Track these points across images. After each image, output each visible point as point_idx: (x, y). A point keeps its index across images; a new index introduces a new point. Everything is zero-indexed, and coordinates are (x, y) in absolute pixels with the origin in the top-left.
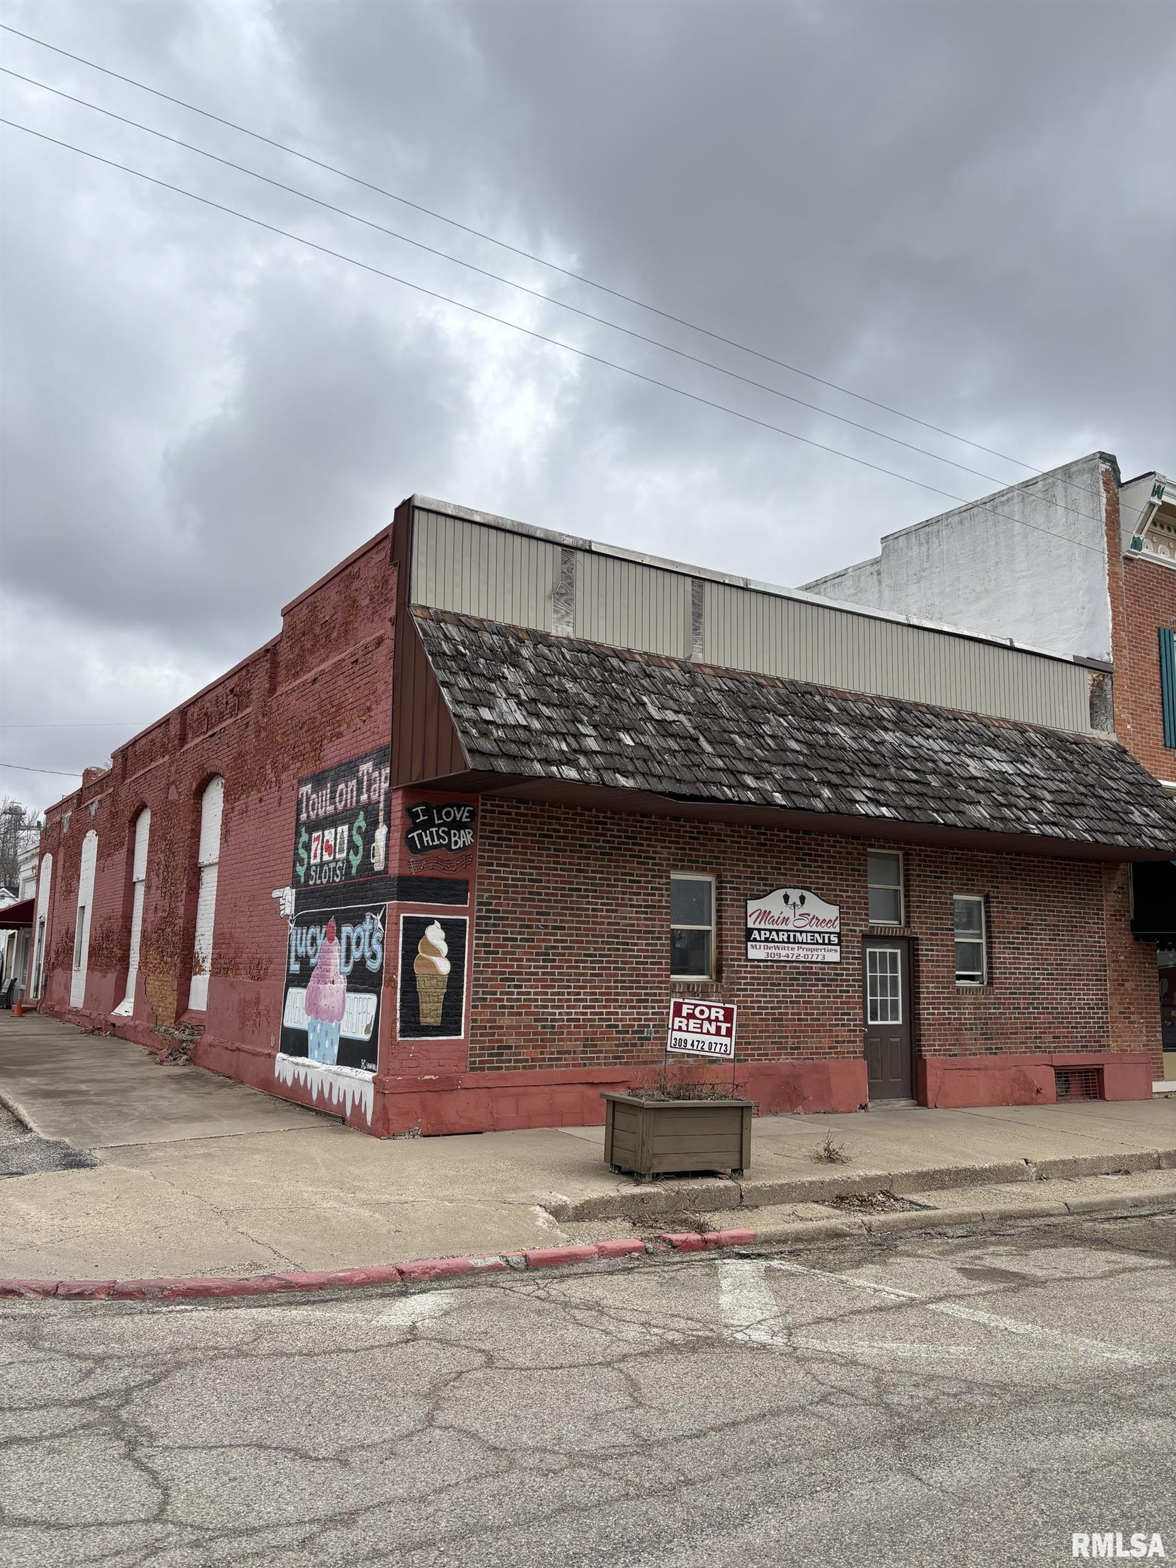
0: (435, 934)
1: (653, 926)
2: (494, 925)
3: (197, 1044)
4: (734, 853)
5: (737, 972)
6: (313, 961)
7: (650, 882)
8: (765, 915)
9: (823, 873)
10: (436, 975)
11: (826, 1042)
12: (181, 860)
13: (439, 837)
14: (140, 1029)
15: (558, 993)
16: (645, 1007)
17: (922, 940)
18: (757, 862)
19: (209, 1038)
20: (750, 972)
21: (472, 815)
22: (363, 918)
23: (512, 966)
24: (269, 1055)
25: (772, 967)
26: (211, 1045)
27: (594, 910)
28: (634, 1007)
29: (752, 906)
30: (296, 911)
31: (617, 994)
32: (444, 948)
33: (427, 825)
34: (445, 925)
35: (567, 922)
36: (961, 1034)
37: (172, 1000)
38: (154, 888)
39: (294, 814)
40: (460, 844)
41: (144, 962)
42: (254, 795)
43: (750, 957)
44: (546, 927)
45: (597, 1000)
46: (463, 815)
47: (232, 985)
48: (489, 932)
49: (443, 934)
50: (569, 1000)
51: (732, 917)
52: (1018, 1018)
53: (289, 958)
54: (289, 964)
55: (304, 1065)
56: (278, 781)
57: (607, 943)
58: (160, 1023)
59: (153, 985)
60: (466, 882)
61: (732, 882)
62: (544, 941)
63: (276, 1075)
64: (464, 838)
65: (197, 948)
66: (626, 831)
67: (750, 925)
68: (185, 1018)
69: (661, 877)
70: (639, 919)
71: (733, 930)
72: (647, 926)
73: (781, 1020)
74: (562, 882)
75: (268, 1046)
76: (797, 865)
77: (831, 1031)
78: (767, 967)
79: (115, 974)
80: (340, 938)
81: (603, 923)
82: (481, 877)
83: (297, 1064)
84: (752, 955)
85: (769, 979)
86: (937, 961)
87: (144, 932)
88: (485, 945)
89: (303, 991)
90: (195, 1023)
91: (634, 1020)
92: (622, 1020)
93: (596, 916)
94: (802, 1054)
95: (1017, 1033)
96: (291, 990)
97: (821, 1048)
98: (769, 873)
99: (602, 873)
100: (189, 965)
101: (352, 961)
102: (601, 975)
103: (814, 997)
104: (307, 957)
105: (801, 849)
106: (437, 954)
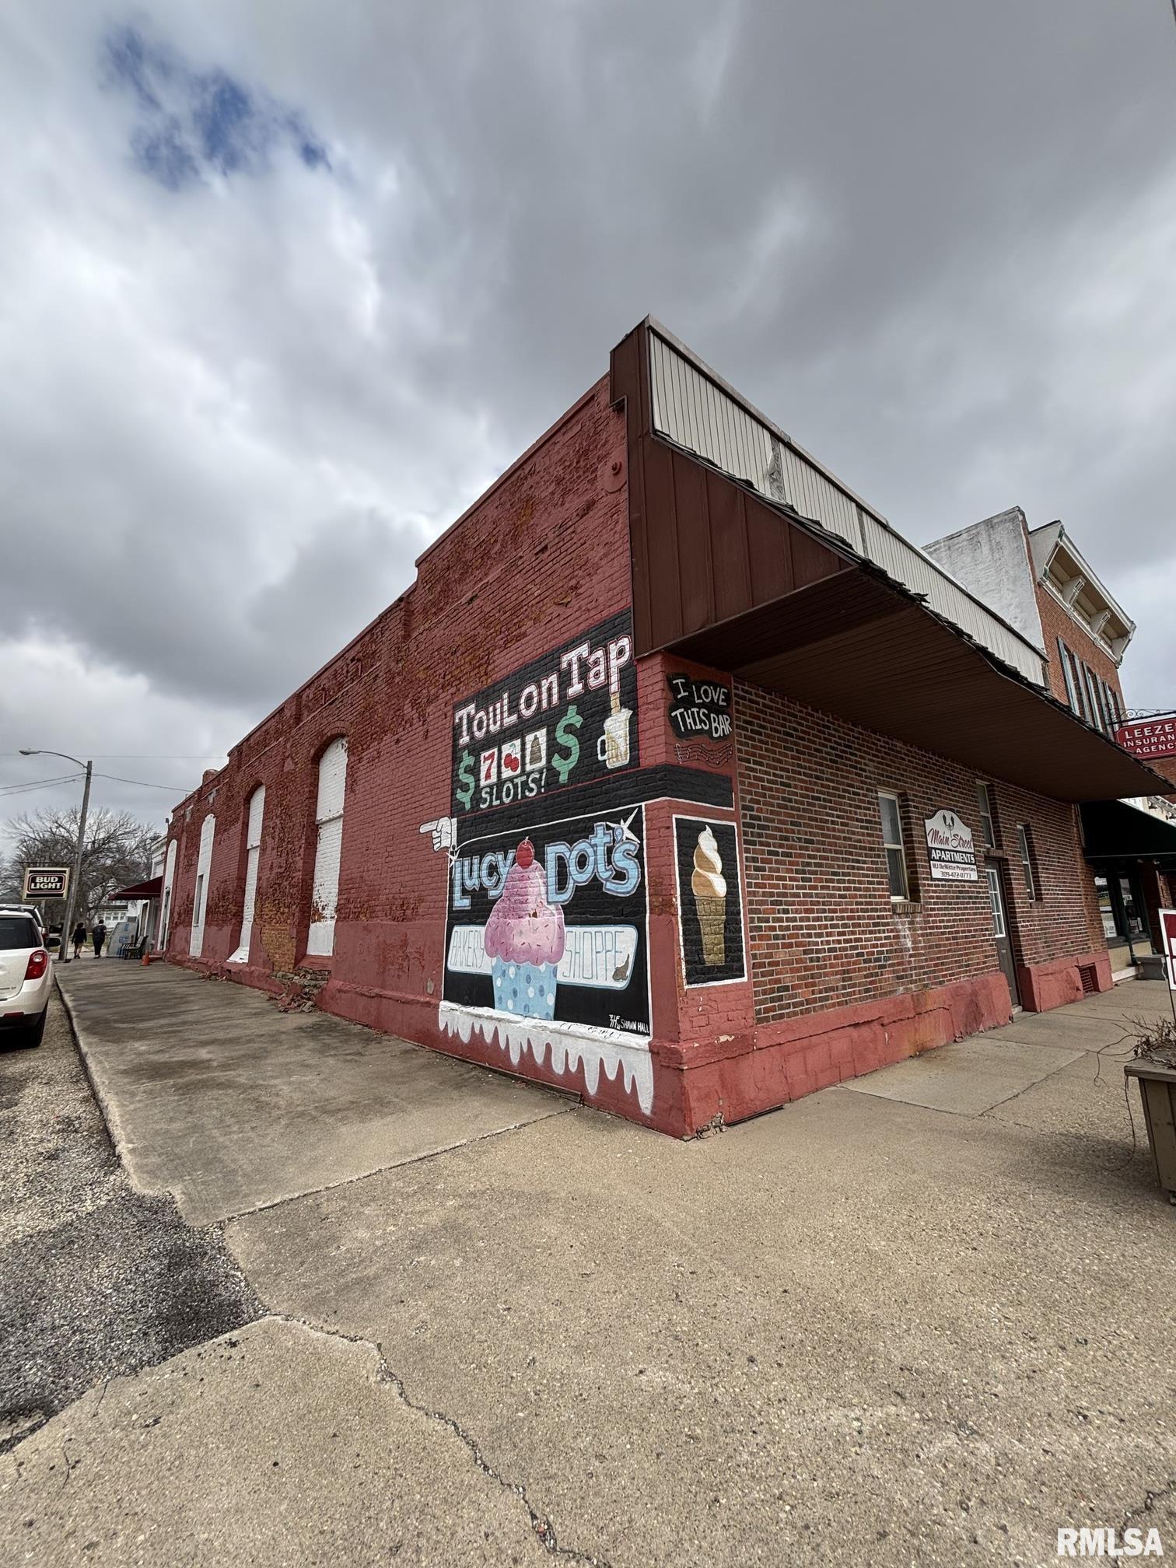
0: (707, 843)
1: (874, 843)
2: (759, 835)
3: (323, 989)
5: (928, 891)
6: (492, 893)
7: (866, 796)
8: (936, 834)
9: (959, 798)
10: (712, 899)
11: (981, 957)
12: (299, 819)
13: (701, 721)
14: (257, 973)
15: (818, 919)
16: (879, 932)
19: (338, 983)
20: (934, 892)
21: (728, 698)
22: (591, 831)
23: (778, 886)
24: (428, 1004)
25: (946, 886)
26: (340, 991)
27: (832, 822)
28: (871, 932)
29: (928, 825)
30: (459, 843)
31: (859, 918)
32: (718, 862)
33: (688, 703)
34: (716, 832)
35: (814, 834)
36: (1037, 944)
37: (290, 948)
38: (269, 849)
39: (449, 741)
40: (720, 733)
41: (259, 915)
42: (388, 738)
44: (800, 840)
45: (846, 926)
46: (717, 696)
47: (365, 928)
48: (755, 843)
49: (715, 845)
50: (826, 927)
53: (451, 893)
54: (451, 900)
55: (490, 1018)
56: (423, 717)
57: (846, 860)
58: (276, 968)
59: (269, 933)
60: (729, 780)
61: (914, 801)
62: (800, 856)
63: (442, 1027)
64: (722, 726)
65: (315, 897)
66: (844, 739)
67: (929, 844)
68: (304, 963)
70: (863, 834)
71: (920, 849)
72: (869, 842)
74: (806, 789)
75: (424, 993)
76: (946, 789)
78: (943, 886)
79: (230, 927)
80: (543, 862)
81: (840, 838)
82: (741, 775)
83: (479, 1016)
84: (934, 874)
85: (944, 898)
87: (259, 889)
88: (754, 859)
89: (482, 929)
90: (316, 968)
92: (865, 947)
93: (835, 830)
95: (1057, 941)
96: (456, 928)
97: (979, 964)
98: (932, 795)
100: (308, 913)
101: (571, 886)
102: (846, 896)
104: (483, 889)
106: (712, 870)
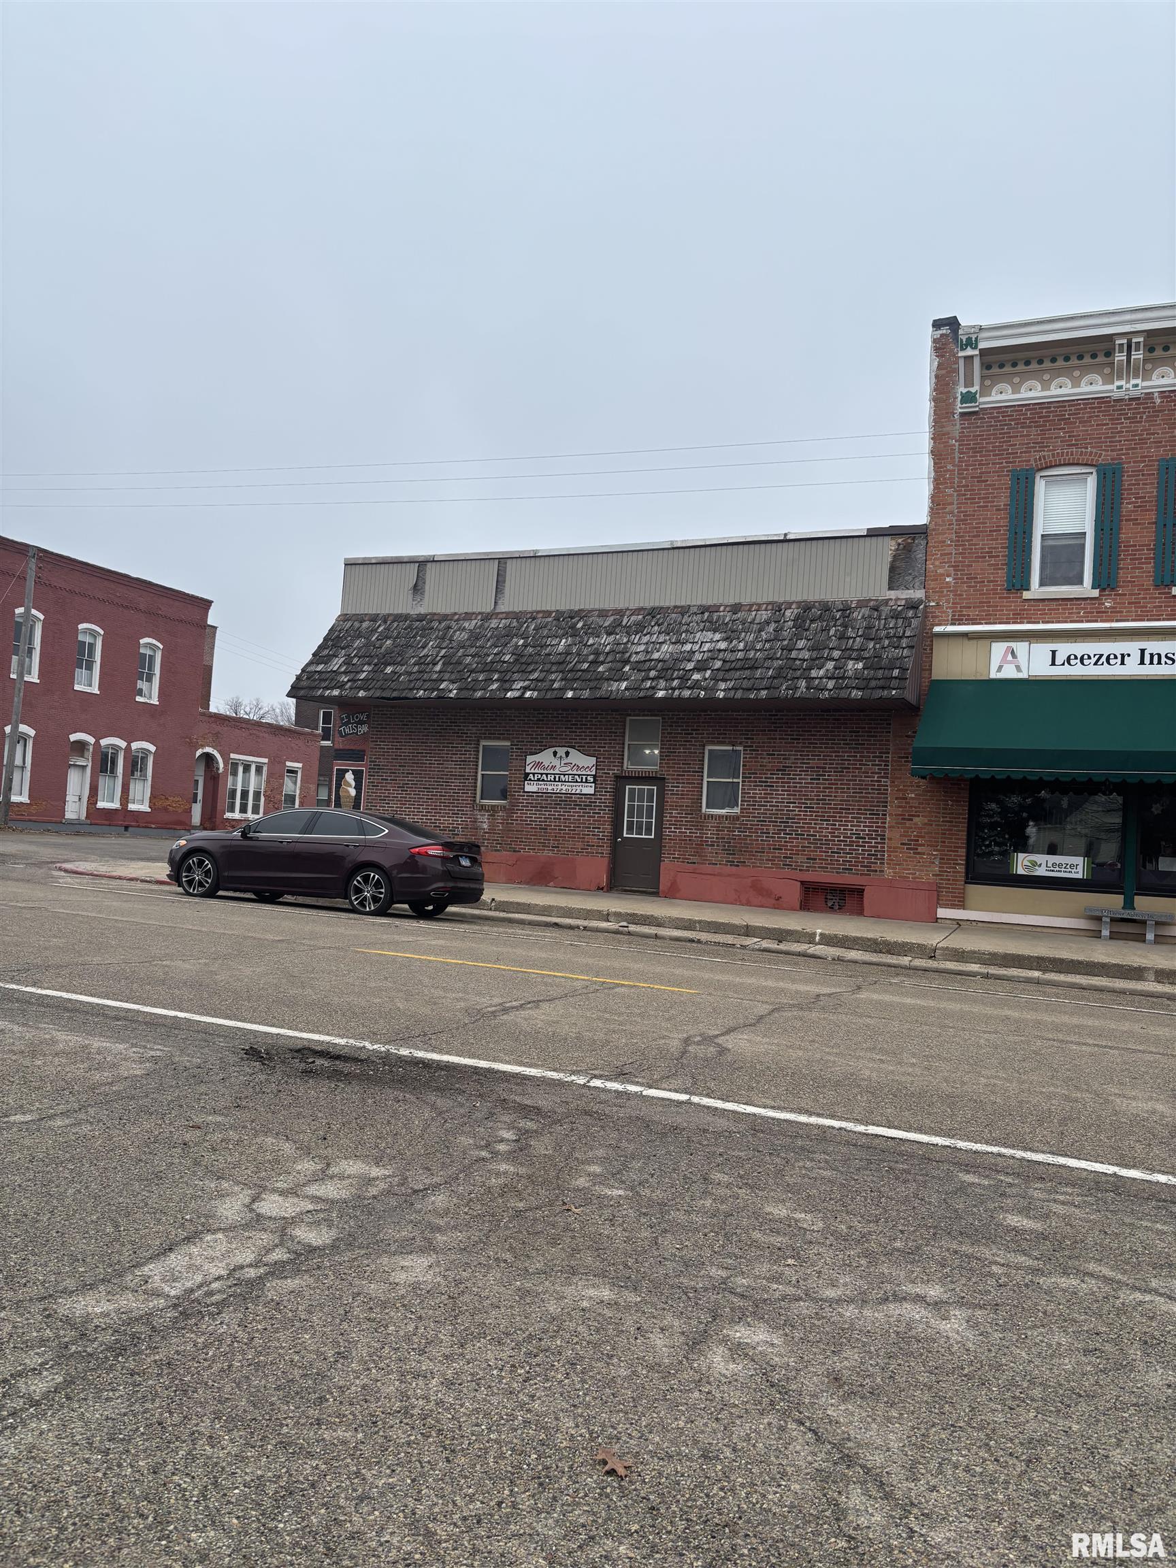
0: (349, 777)
1: (464, 772)
2: (377, 772)
4: (520, 727)
5: (517, 799)
7: (464, 747)
8: (539, 764)
9: (585, 736)
10: (349, 796)
11: (579, 845)
13: (353, 729)
15: (408, 808)
16: (457, 817)
17: (668, 779)
18: (536, 731)
20: (526, 799)
21: (368, 717)
23: (385, 793)
25: (542, 796)
27: (430, 764)
28: (450, 817)
29: (530, 759)
31: (440, 809)
32: (353, 784)
33: (346, 724)
34: (354, 772)
35: (414, 770)
36: (701, 849)
40: (362, 732)
43: (526, 790)
44: (403, 773)
45: (429, 812)
46: (363, 717)
48: (374, 776)
49: (353, 777)
50: (414, 812)
51: (516, 766)
52: (766, 841)
57: (436, 782)
60: (364, 751)
61: (518, 745)
62: (402, 780)
64: (364, 729)
66: (450, 719)
67: (528, 771)
69: (471, 744)
70: (456, 768)
71: (516, 774)
72: (460, 772)
73: (546, 829)
74: (413, 749)
76: (566, 732)
77: (584, 838)
78: (538, 796)
81: (434, 771)
82: (371, 748)
84: (528, 788)
85: (539, 803)
86: (682, 795)
88: (372, 782)
91: (450, 824)
92: (442, 823)
93: (431, 767)
94: (560, 851)
95: (764, 852)
97: (574, 848)
98: (543, 738)
99: (435, 743)
102: (432, 799)
103: (572, 816)
105: (570, 721)
106: (350, 786)
